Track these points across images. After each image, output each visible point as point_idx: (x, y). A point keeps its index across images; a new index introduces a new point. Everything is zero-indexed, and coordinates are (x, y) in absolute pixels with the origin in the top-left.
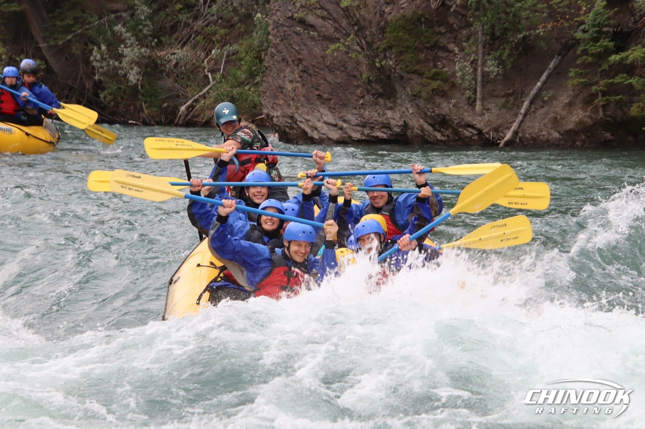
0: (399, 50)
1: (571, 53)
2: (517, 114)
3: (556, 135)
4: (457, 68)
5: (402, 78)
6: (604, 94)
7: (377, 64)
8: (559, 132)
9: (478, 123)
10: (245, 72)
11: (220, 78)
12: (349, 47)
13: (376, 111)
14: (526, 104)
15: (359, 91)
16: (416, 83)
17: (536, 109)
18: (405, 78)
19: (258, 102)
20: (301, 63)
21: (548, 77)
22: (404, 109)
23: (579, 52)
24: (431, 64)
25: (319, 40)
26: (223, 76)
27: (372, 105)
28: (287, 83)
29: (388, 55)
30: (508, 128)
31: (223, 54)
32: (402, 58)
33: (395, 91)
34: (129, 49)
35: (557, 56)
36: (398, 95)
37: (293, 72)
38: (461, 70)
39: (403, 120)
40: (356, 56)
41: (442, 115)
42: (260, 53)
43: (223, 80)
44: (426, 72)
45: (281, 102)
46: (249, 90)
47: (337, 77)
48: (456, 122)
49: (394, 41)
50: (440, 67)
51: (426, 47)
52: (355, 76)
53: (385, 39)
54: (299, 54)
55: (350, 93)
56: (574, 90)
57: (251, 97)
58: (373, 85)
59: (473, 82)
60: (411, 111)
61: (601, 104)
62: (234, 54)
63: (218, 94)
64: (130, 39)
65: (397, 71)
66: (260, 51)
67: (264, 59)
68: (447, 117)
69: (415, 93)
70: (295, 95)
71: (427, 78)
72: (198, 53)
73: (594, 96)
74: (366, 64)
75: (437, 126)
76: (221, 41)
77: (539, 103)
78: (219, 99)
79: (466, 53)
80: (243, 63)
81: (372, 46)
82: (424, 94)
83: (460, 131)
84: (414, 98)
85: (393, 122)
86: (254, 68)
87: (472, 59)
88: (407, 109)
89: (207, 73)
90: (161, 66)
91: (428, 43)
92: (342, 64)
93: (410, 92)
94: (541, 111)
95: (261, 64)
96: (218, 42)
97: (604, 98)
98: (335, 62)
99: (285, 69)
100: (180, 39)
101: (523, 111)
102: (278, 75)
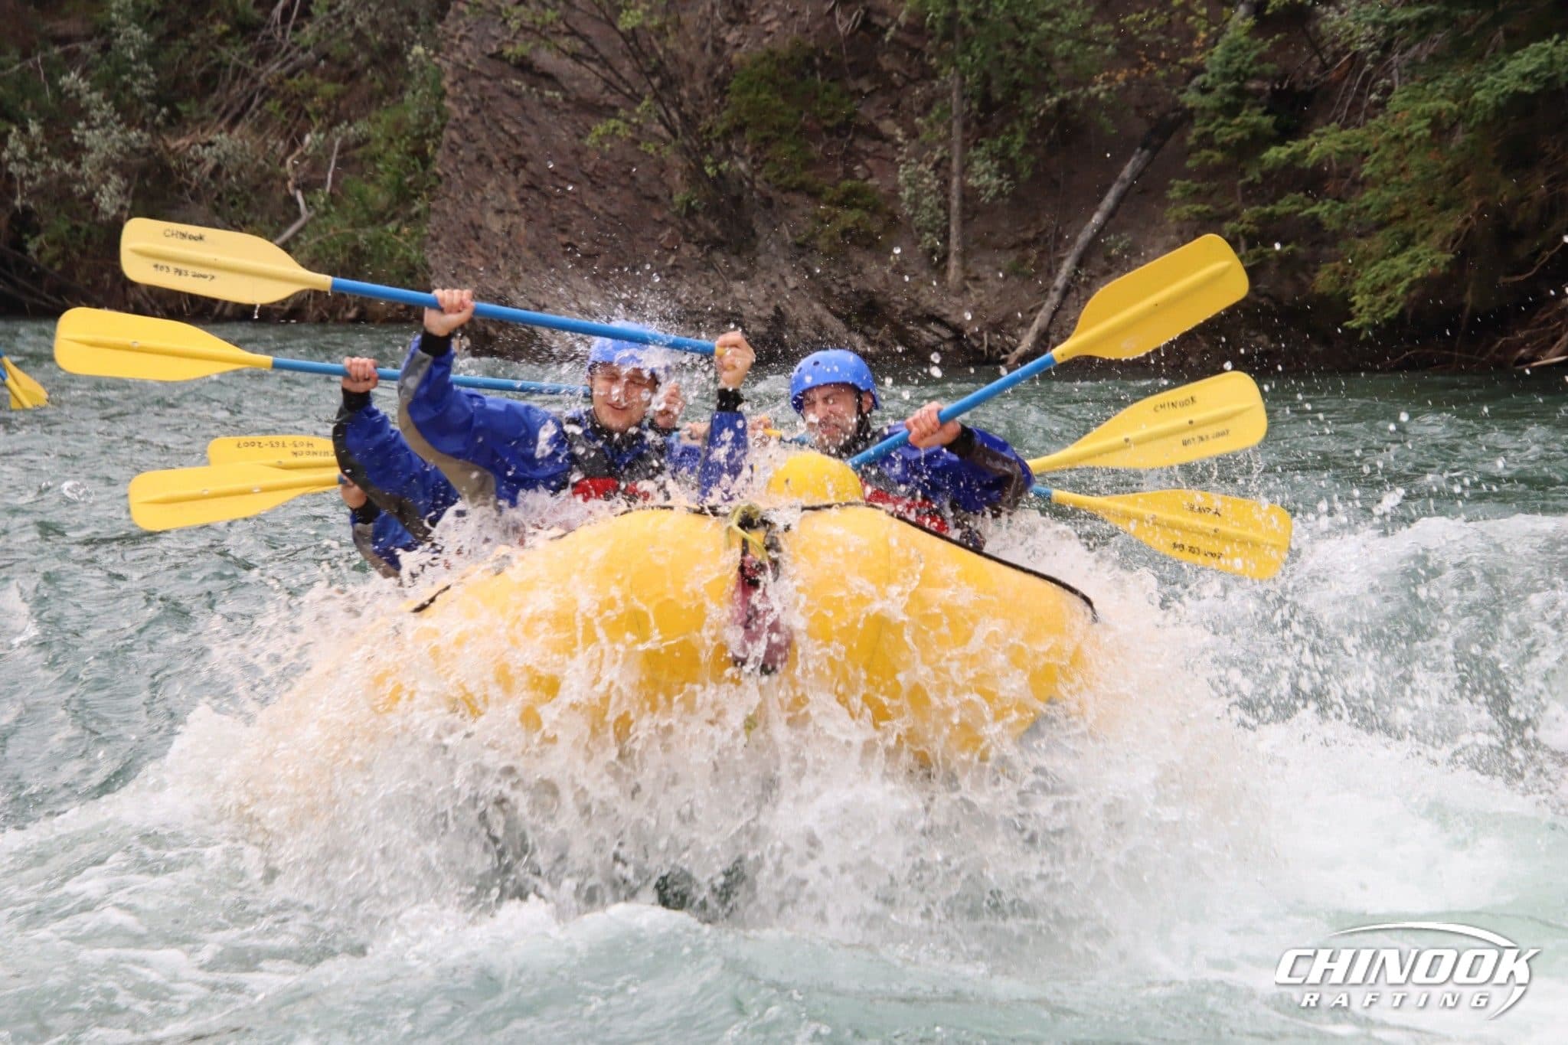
0: (760, 135)
1: (1172, 142)
2: (1047, 290)
4: (901, 178)
5: (769, 202)
6: (1253, 240)
7: (709, 170)
9: (953, 313)
10: (388, 187)
11: (325, 204)
12: (639, 128)
13: (708, 283)
14: (1067, 266)
15: (665, 235)
16: (804, 215)
17: (1092, 277)
18: (776, 203)
19: (418, 262)
20: (523, 167)
21: (1121, 199)
22: (775, 279)
23: (1191, 141)
24: (840, 169)
25: (567, 111)
26: (333, 198)
27: (698, 269)
28: (490, 215)
29: (734, 147)
30: (1026, 324)
31: (332, 144)
32: (768, 153)
33: (754, 234)
34: (97, 132)
35: (1138, 150)
36: (761, 244)
37: (503, 189)
38: (910, 183)
39: (772, 304)
40: (657, 149)
41: (866, 292)
42: (423, 141)
43: (333, 209)
44: (827, 188)
45: (476, 261)
46: (398, 232)
47: (611, 202)
48: (900, 308)
49: (748, 113)
50: (861, 176)
51: (826, 128)
52: (655, 199)
53: (726, 108)
54: (518, 144)
55: (643, 239)
56: (1180, 233)
57: (401, 251)
58: (700, 218)
59: (941, 213)
60: (792, 284)
62: (358, 145)
63: (320, 243)
64: (100, 109)
65: (758, 186)
66: (422, 138)
67: (433, 158)
68: (879, 298)
69: (799, 240)
70: (510, 244)
71: (830, 203)
72: (271, 142)
74: (681, 169)
75: (854, 319)
76: (327, 113)
77: (1099, 262)
78: (323, 254)
79: (923, 143)
80: (380, 166)
81: (696, 126)
82: (822, 242)
83: (911, 332)
84: (800, 251)
85: (748, 310)
86: (408, 180)
87: (937, 156)
88: (782, 277)
89: (292, 191)
90: (179, 174)
91: (831, 117)
92: (623, 169)
93: (790, 240)
95: (425, 168)
96: (319, 115)
97: (1253, 252)
98: (607, 163)
99: (484, 180)
100: (224, 107)
101: (1060, 282)
102: (467, 194)
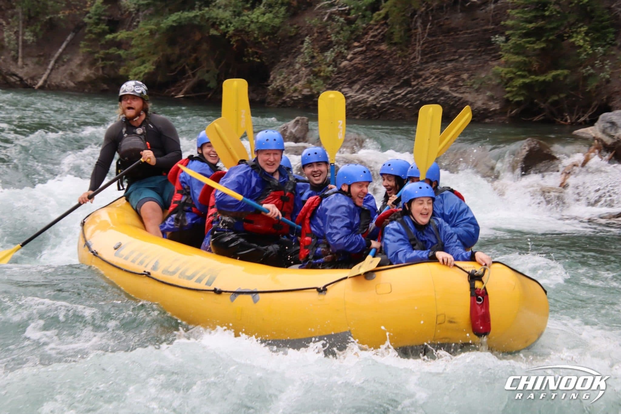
1: (81, 31)
2: (46, 69)
3: (72, 84)
4: (5, 35)
6: (103, 59)
8: (74, 82)
9: (20, 73)
14: (52, 63)
17: (59, 66)
21: (67, 46)
23: (86, 31)
30: (40, 78)
35: (72, 33)
38: (8, 37)
48: (5, 71)
56: (83, 56)
59: (16, 46)
61: (101, 66)
73: (96, 60)
77: (61, 62)
79: (11, 26)
83: (8, 78)
87: (15, 30)
94: (62, 68)
97: (103, 62)
101: (50, 67)
